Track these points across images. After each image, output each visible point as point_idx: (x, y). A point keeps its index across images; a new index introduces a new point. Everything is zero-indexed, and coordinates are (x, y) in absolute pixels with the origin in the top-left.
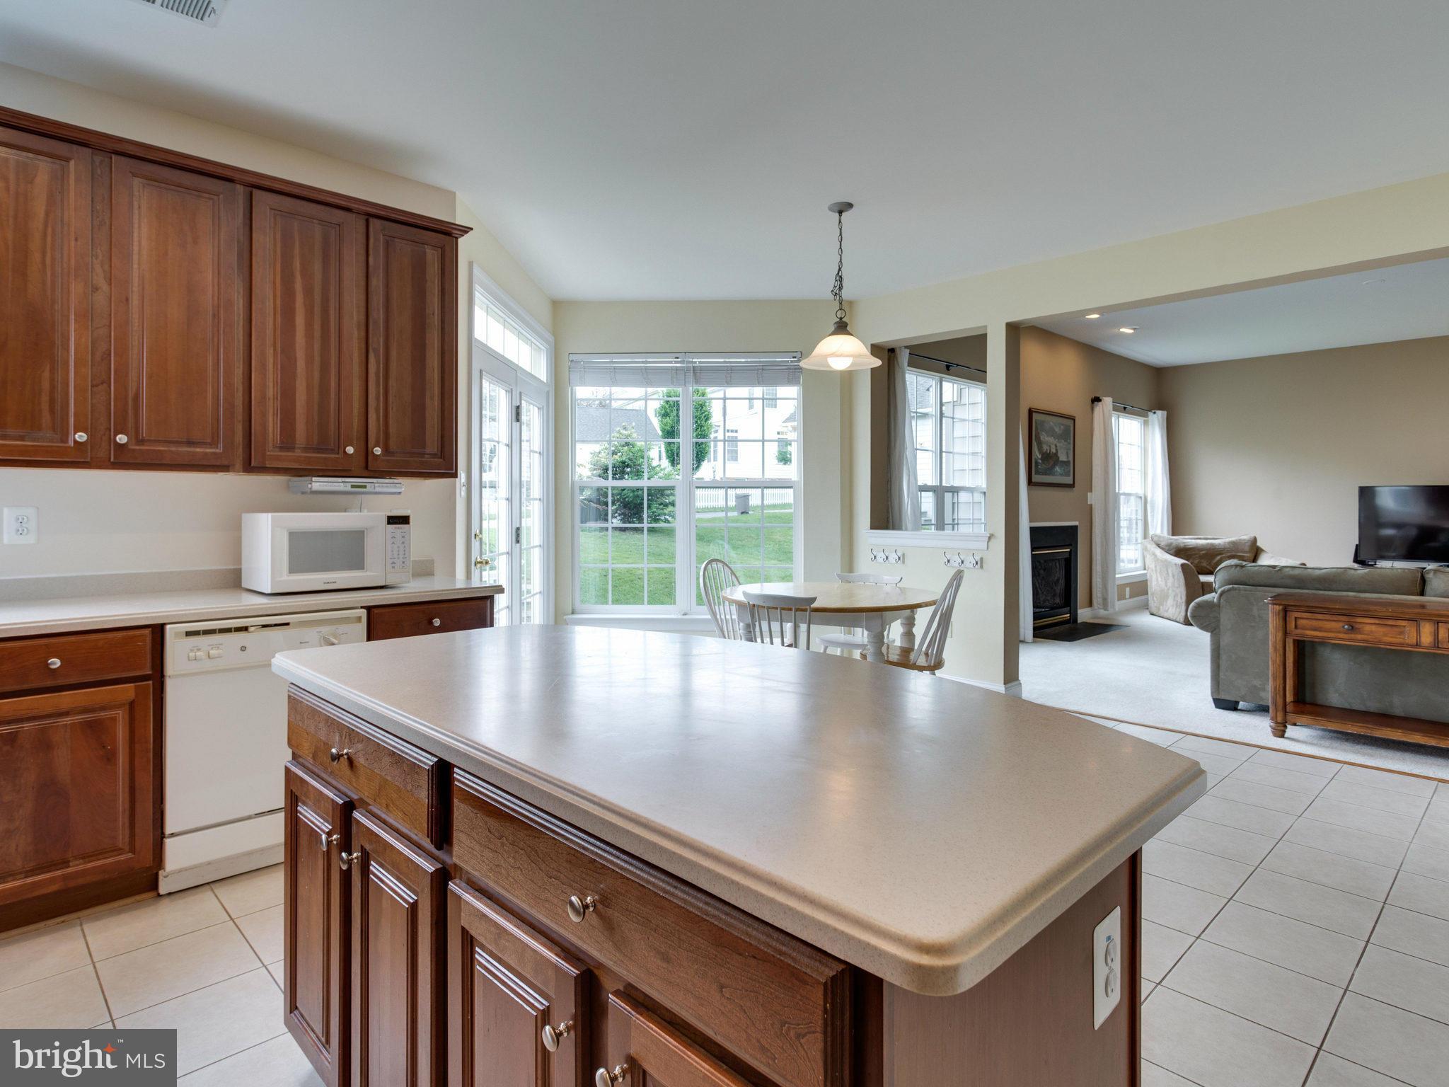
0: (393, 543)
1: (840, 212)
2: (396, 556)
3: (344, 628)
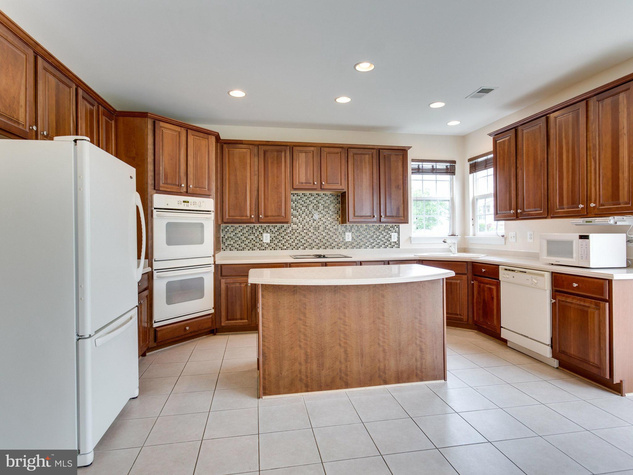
0: (582, 248)
2: (583, 254)
3: (539, 278)
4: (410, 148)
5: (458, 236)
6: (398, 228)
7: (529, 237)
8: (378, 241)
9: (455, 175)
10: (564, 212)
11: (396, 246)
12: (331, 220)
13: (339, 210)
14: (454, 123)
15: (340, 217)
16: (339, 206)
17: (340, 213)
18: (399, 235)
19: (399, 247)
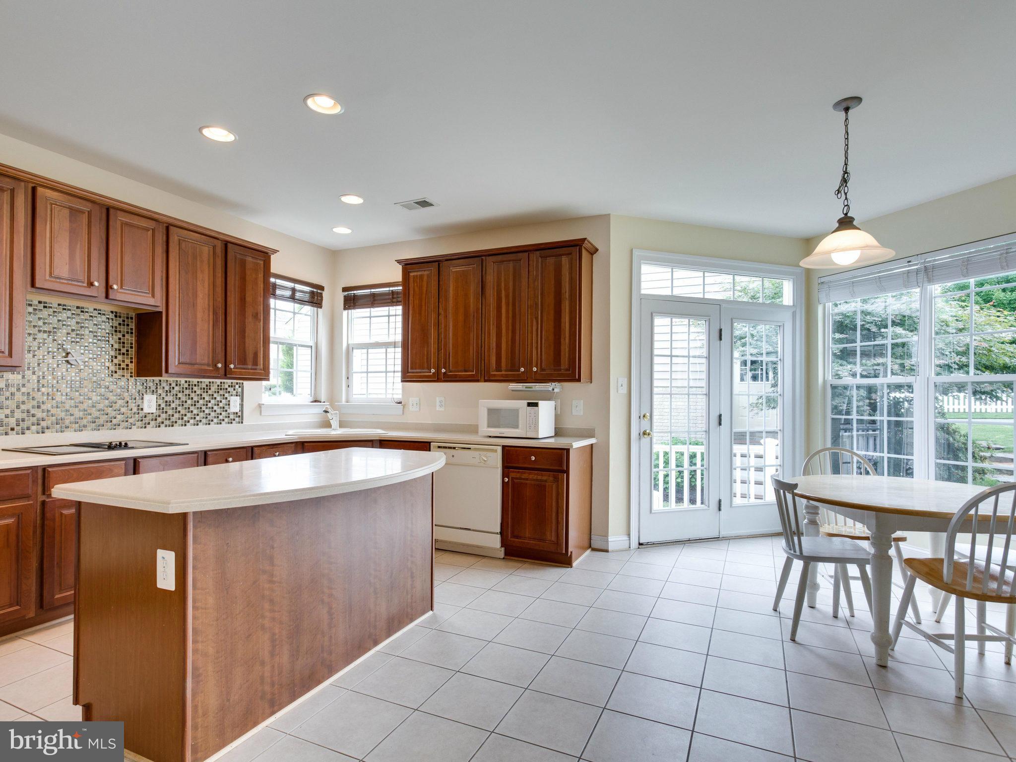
0: (530, 416)
1: (847, 110)
2: (531, 423)
3: (489, 454)
4: (275, 251)
5: (324, 402)
6: (240, 389)
7: (438, 404)
8: (207, 411)
9: (321, 307)
10: (502, 376)
11: (237, 419)
12: (113, 368)
13: (132, 347)
14: (342, 230)
15: (131, 362)
16: (132, 340)
17: (132, 354)
18: (242, 400)
19: (242, 422)
